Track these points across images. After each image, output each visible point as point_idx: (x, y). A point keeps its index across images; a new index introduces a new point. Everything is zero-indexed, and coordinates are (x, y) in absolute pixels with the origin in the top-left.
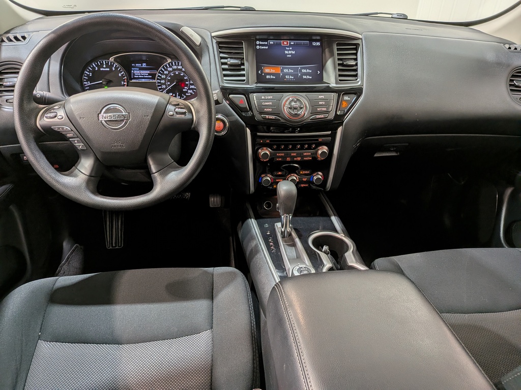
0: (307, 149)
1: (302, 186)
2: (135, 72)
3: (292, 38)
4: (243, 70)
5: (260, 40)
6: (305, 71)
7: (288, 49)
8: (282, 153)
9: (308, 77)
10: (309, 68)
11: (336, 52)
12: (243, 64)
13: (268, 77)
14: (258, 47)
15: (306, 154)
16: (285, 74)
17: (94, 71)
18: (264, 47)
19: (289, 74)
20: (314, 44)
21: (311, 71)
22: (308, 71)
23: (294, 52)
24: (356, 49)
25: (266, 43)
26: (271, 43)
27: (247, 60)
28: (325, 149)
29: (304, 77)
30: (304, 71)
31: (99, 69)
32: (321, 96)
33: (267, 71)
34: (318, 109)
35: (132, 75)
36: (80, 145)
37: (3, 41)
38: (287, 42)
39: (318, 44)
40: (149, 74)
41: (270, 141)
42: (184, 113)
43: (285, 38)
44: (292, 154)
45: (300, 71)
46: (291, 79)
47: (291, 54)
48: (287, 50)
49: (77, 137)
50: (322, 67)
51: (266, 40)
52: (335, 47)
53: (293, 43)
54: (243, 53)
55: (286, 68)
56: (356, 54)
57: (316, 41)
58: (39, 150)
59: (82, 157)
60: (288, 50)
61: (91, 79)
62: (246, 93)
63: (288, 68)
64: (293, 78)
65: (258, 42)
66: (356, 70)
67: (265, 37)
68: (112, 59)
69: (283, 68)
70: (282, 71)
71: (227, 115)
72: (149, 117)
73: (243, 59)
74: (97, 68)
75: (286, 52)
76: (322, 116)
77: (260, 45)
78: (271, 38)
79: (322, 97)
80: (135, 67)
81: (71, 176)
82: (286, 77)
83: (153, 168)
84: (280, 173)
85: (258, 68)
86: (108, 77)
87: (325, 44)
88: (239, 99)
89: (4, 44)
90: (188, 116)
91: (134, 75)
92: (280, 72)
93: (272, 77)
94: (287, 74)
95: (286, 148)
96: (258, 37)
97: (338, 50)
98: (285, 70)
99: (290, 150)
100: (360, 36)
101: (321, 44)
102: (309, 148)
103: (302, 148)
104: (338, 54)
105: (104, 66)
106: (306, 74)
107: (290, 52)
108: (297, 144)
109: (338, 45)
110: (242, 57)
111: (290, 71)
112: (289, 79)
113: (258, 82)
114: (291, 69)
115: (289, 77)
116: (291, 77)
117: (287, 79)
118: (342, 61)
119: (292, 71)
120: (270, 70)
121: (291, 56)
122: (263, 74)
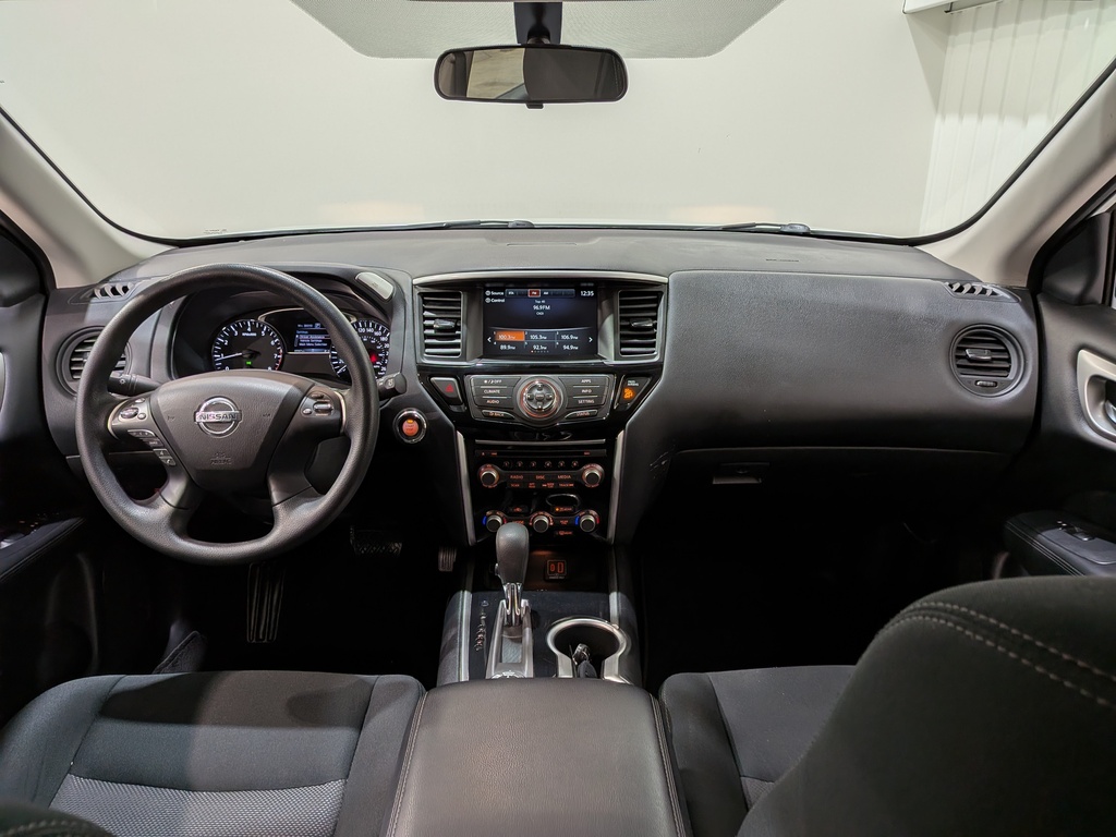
0: (562, 468)
1: (562, 533)
2: (302, 337)
3: (546, 285)
4: (458, 337)
5: (491, 289)
6: (567, 337)
7: (539, 302)
8: (519, 475)
9: (572, 347)
10: (574, 333)
11: (618, 307)
12: (459, 328)
13: (503, 347)
14: (488, 300)
15: (562, 477)
16: (531, 344)
17: (231, 337)
18: (499, 301)
19: (539, 343)
20: (584, 293)
21: (577, 338)
22: (572, 337)
23: (548, 308)
24: (657, 301)
25: (502, 294)
26: (510, 293)
28: (597, 470)
29: (565, 347)
30: (565, 337)
31: (240, 334)
32: (586, 379)
33: (502, 337)
34: (580, 402)
35: (296, 341)
36: (168, 460)
37: (94, 295)
38: (538, 292)
39: (591, 293)
40: (324, 341)
41: (499, 454)
42: (329, 411)
43: (535, 285)
44: (538, 477)
45: (559, 337)
46: (543, 350)
47: (544, 311)
48: (537, 304)
49: (164, 447)
50: (596, 331)
51: (502, 289)
52: (617, 299)
53: (547, 293)
54: (460, 310)
55: (534, 333)
56: (656, 309)
57: (587, 289)
58: (106, 464)
59: (170, 475)
60: (539, 305)
61: (225, 350)
62: (459, 374)
63: (538, 334)
64: (545, 348)
65: (488, 293)
66: (654, 336)
67: (501, 285)
68: (261, 318)
69: (530, 333)
70: (527, 337)
71: (425, 410)
72: (271, 418)
73: (460, 319)
74: (236, 333)
75: (536, 308)
76: (587, 412)
77: (491, 297)
78: (511, 285)
80: (300, 329)
81: (150, 507)
82: (535, 347)
83: (275, 496)
84: (518, 510)
85: (487, 333)
86: (253, 347)
87: (602, 294)
88: (445, 383)
89: (94, 300)
90: (334, 416)
91: (299, 342)
92: (523, 340)
93: (509, 347)
94: (536, 343)
95: (526, 467)
96: (488, 285)
97: (622, 303)
98: (532, 337)
99: (533, 469)
100: (665, 280)
101: (596, 293)
102: (568, 467)
103: (555, 467)
104: (621, 309)
105: (249, 329)
106: (569, 342)
107: (542, 307)
108: (546, 460)
109: (622, 295)
110: (458, 316)
111: (541, 337)
112: (540, 351)
113: (484, 356)
114: (544, 334)
115: (540, 347)
116: (542, 348)
117: (536, 351)
118: (629, 321)
119: (545, 338)
120: (508, 337)
121: (543, 314)
122: (495, 343)
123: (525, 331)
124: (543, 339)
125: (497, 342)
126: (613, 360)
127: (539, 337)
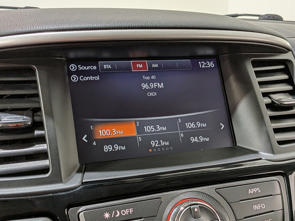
3: (154, 53)
4: (41, 139)
5: (77, 61)
7: (148, 78)
10: (201, 119)
11: (255, 80)
12: (39, 125)
13: (107, 148)
16: (147, 140)
19: (159, 137)
20: (202, 64)
21: (205, 125)
22: (199, 125)
23: (161, 86)
25: (95, 68)
26: (105, 67)
27: (50, 114)
29: (194, 140)
30: (191, 125)
38: (144, 64)
39: (211, 64)
43: (138, 54)
45: (183, 127)
46: (165, 146)
47: (156, 90)
48: (145, 82)
51: (93, 61)
52: (251, 70)
53: (157, 66)
54: (37, 95)
55: (150, 123)
60: (149, 82)
63: (154, 123)
64: (167, 144)
65: (73, 67)
67: (91, 54)
69: (143, 124)
70: (140, 130)
73: (39, 109)
75: (145, 86)
77: (78, 73)
78: (106, 55)
82: (153, 144)
87: (227, 65)
92: (135, 134)
93: (117, 148)
94: (154, 138)
96: (72, 55)
97: (258, 74)
98: (146, 129)
101: (218, 64)
106: (196, 133)
107: (153, 85)
109: (255, 64)
110: (35, 105)
111: (159, 128)
112: (159, 150)
113: (84, 165)
114: (162, 123)
115: (160, 143)
116: (163, 144)
117: (155, 150)
118: (270, 98)
119: (165, 129)
120: (112, 132)
121: (155, 94)
122: (94, 144)
123: (136, 121)
124: (162, 131)
125: (97, 141)
126: (271, 153)
127: (156, 128)
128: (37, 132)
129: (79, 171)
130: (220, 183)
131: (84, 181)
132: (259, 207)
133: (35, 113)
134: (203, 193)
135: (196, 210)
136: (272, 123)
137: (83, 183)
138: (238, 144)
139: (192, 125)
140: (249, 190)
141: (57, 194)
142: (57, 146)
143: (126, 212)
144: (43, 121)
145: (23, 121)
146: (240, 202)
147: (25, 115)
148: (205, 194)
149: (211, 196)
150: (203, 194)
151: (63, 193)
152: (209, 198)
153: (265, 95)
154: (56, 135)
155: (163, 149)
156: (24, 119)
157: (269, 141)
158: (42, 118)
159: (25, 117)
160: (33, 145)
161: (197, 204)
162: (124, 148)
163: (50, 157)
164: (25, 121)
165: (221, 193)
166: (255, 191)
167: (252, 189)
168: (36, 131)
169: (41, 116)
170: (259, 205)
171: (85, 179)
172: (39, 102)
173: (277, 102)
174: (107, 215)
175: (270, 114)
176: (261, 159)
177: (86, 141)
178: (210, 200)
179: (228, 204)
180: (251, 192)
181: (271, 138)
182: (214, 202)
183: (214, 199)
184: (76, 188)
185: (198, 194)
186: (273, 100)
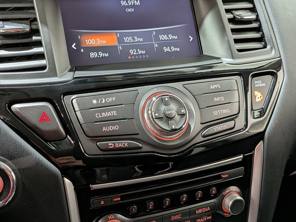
0: (202, 200)
4: (39, 44)
9: (173, 49)
10: (172, 32)
12: (36, 32)
13: (93, 55)
15: (200, 211)
16: (127, 48)
21: (176, 37)
22: (171, 37)
27: (44, 23)
30: (163, 37)
33: (89, 42)
41: (122, 198)
45: (157, 38)
46: (142, 54)
47: (133, 6)
54: (33, 8)
55: (129, 35)
63: (132, 35)
64: (144, 52)
66: (259, 29)
69: (122, 35)
70: (120, 40)
73: (35, 20)
75: (124, 3)
76: (224, 127)
79: (216, 86)
82: (131, 52)
85: (70, 39)
92: (116, 44)
93: (101, 54)
94: (132, 47)
98: (126, 39)
102: (206, 196)
106: (169, 43)
107: (131, 3)
108: (182, 193)
110: (32, 16)
111: (137, 39)
112: (137, 57)
113: (75, 68)
114: (139, 35)
115: (137, 52)
116: (140, 52)
117: (133, 57)
118: (232, 13)
119: (141, 40)
120: (96, 41)
121: (133, 10)
122: (82, 50)
123: (116, 33)
124: (139, 42)
125: (84, 48)
126: (231, 59)
127: (134, 39)
128: (34, 38)
129: (70, 71)
130: (187, 81)
131: (75, 76)
132: (219, 99)
133: (32, 23)
134: (173, 87)
135: (166, 99)
136: (233, 34)
137: (74, 78)
138: (203, 54)
139: (165, 37)
140: (211, 86)
141: (54, 85)
142: (52, 49)
143: (110, 99)
144: (39, 29)
145: (23, 27)
146: (203, 95)
147: (24, 24)
148: (174, 88)
149: (179, 90)
150: (173, 89)
151: (58, 85)
152: (178, 92)
153: (228, 11)
154: (50, 40)
155: (140, 57)
156: (23, 26)
157: (229, 48)
158: (38, 27)
159: (24, 25)
160: (32, 48)
161: (168, 95)
162: (107, 55)
163: (46, 57)
164: (24, 27)
165: (187, 88)
166: (216, 87)
167: (213, 86)
168: (33, 36)
169: (37, 25)
170: (218, 98)
171: (76, 75)
172: (35, 14)
173: (238, 17)
174: (95, 102)
175: (231, 27)
176: (222, 63)
177: (75, 48)
178: (178, 94)
179: (193, 96)
180: (212, 87)
181: (231, 46)
182: (182, 94)
183: (182, 92)
184: (69, 81)
185: (168, 88)
186: (234, 15)
